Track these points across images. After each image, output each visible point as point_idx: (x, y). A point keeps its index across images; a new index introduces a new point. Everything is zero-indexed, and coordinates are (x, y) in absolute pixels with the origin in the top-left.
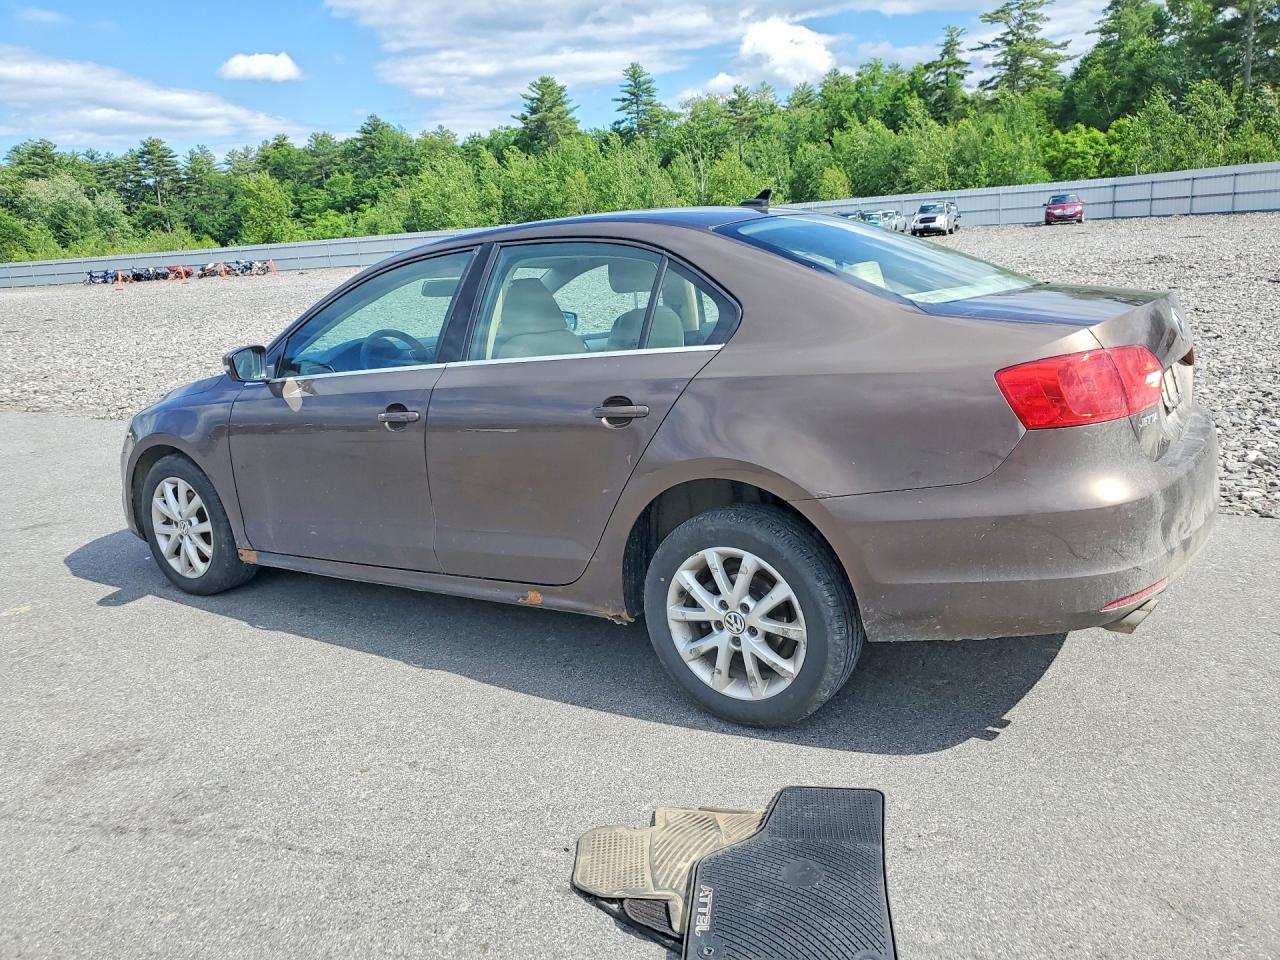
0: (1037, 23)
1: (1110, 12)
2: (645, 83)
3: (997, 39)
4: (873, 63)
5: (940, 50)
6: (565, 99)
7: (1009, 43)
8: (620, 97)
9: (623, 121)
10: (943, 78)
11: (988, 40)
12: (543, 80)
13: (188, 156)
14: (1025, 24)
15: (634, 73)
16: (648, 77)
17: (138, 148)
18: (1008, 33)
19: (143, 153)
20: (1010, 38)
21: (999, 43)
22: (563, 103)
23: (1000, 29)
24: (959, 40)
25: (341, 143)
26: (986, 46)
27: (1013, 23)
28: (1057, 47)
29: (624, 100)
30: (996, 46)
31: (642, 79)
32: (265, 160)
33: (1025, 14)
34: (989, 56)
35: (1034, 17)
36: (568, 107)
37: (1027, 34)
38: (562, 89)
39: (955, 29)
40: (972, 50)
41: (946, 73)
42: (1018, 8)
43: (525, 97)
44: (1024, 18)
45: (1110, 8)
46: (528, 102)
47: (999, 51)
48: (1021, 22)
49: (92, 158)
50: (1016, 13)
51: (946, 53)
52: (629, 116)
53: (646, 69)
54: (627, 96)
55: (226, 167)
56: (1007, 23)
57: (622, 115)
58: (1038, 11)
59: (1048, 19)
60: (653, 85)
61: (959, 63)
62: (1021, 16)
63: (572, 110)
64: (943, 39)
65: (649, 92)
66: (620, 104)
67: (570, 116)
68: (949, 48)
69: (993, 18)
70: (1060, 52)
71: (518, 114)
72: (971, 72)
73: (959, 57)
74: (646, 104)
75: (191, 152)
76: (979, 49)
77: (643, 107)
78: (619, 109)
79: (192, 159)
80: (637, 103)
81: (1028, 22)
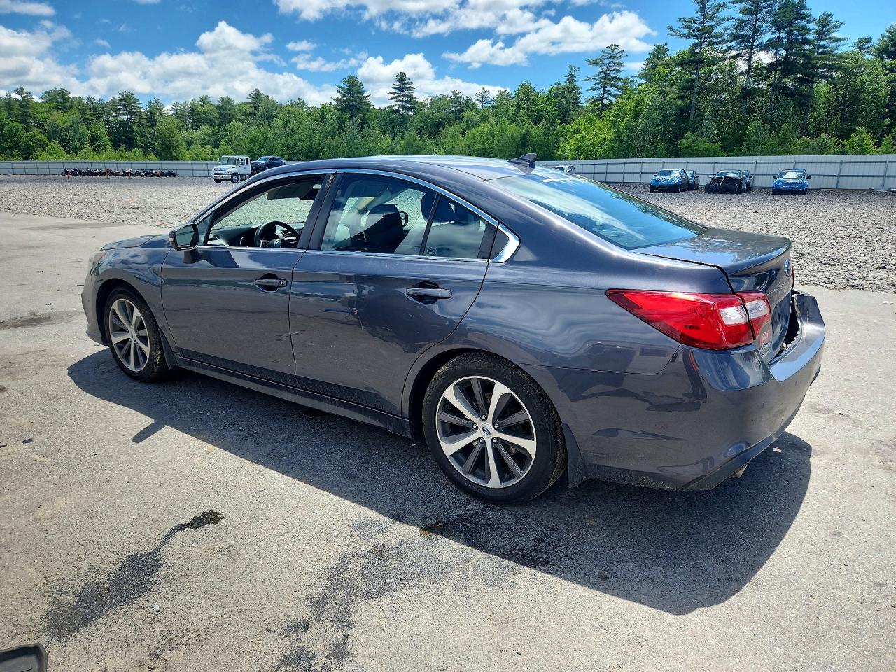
0: (618, 68)
2: (409, 83)
3: (595, 75)
5: (566, 79)
6: (363, 90)
7: (602, 77)
9: (393, 106)
11: (591, 75)
12: (350, 77)
13: (148, 104)
14: (611, 68)
15: (402, 78)
16: (410, 81)
17: (117, 96)
18: (600, 73)
19: (121, 101)
20: (603, 75)
21: (596, 78)
22: (362, 92)
23: (596, 70)
24: (575, 74)
25: (238, 105)
26: (590, 79)
27: (605, 67)
29: (394, 93)
30: (594, 79)
31: (406, 82)
32: (193, 110)
33: (612, 62)
34: (590, 84)
35: (620, 64)
36: (365, 94)
37: (612, 74)
38: (362, 84)
39: (573, 68)
40: (582, 80)
42: (608, 58)
43: (339, 87)
44: (612, 64)
46: (340, 90)
47: (595, 82)
48: (610, 66)
49: (90, 101)
50: (607, 61)
51: (569, 80)
52: (397, 103)
53: (408, 76)
54: (397, 91)
55: (172, 113)
56: (600, 66)
57: (394, 102)
59: (625, 66)
60: (412, 86)
61: (576, 88)
63: (365, 97)
64: (568, 74)
65: (410, 89)
66: (392, 96)
67: (366, 100)
68: (571, 76)
69: (595, 63)
71: (335, 96)
72: (582, 93)
73: (576, 84)
74: (408, 97)
75: (150, 102)
76: (586, 80)
77: (405, 99)
78: (391, 99)
79: (150, 107)
80: (403, 96)
81: (614, 66)
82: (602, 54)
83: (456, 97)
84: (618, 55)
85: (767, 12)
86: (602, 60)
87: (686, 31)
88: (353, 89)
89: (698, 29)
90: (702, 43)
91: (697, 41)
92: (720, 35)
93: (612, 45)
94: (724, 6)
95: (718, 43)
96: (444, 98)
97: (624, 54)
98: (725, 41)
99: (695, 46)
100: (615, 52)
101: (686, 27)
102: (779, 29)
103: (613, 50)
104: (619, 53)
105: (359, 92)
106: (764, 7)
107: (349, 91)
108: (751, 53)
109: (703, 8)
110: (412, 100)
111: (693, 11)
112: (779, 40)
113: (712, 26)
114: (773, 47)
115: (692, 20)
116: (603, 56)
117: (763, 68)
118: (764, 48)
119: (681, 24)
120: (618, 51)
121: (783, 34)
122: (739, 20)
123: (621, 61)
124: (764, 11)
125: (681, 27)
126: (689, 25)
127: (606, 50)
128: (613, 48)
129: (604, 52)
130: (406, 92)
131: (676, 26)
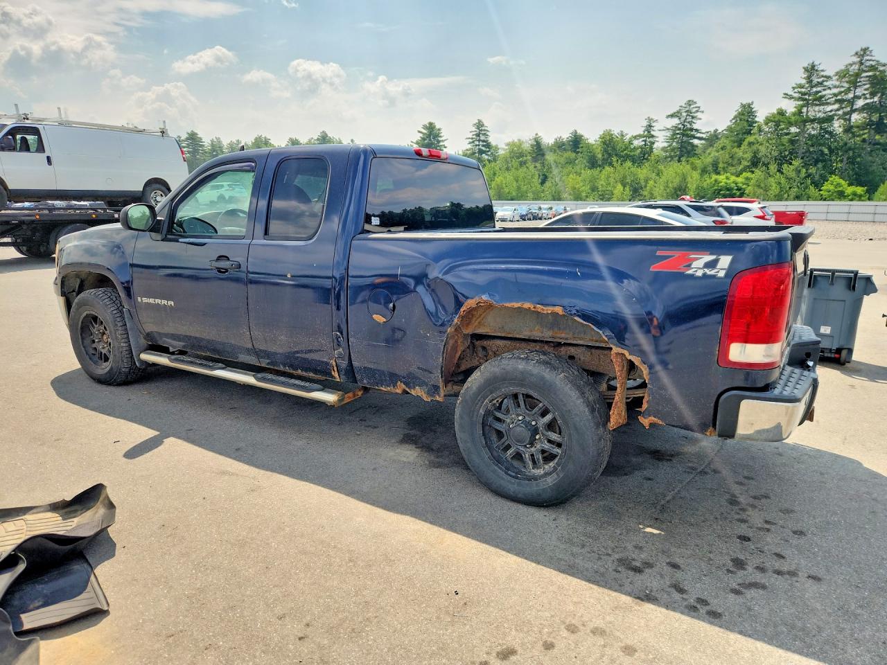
0: (693, 120)
1: (734, 121)
2: (485, 130)
3: (674, 126)
5: (644, 129)
6: (442, 135)
7: (679, 129)
8: (471, 137)
9: (470, 150)
10: (643, 143)
11: (669, 127)
12: (431, 124)
13: (210, 142)
14: (687, 121)
15: (480, 125)
16: (486, 128)
17: (184, 136)
18: (678, 124)
19: (187, 139)
20: (680, 126)
21: (675, 129)
22: (441, 137)
23: (675, 121)
24: (653, 124)
26: (668, 129)
27: (683, 119)
28: (703, 133)
29: (472, 139)
30: (672, 130)
31: (483, 128)
33: (689, 115)
35: (693, 117)
36: (440, 139)
37: (689, 126)
38: (439, 130)
39: (652, 119)
40: (660, 130)
41: (645, 141)
42: (686, 112)
43: (419, 132)
45: (733, 119)
46: (421, 135)
48: (686, 119)
50: (684, 114)
51: (646, 130)
52: (474, 147)
53: (486, 124)
54: (474, 137)
56: (680, 119)
57: (470, 146)
58: (695, 115)
59: (700, 119)
60: (488, 133)
61: (653, 136)
62: (687, 116)
63: (443, 141)
64: (645, 123)
65: (485, 135)
66: (471, 140)
67: (441, 144)
68: (650, 126)
69: (672, 116)
70: (704, 136)
71: (415, 141)
72: (658, 141)
73: (652, 133)
74: (483, 141)
75: (212, 141)
76: (664, 130)
77: (481, 143)
78: (470, 143)
79: (212, 145)
80: (479, 141)
81: (689, 119)
82: (679, 108)
83: (537, 142)
84: (697, 109)
85: (865, 81)
86: (678, 112)
87: (796, 95)
88: (432, 134)
89: (805, 94)
91: (804, 103)
93: (689, 101)
96: (521, 143)
97: (700, 109)
99: (803, 106)
100: (692, 106)
101: (799, 92)
103: (690, 105)
104: (696, 107)
105: (437, 135)
107: (429, 136)
109: (810, 77)
110: (488, 145)
112: (872, 105)
113: (818, 92)
114: (866, 109)
115: (801, 86)
116: (680, 110)
117: (858, 126)
118: (860, 110)
119: (796, 90)
120: (694, 106)
121: (875, 100)
122: (842, 87)
123: (698, 114)
124: (863, 79)
125: (795, 92)
126: (800, 90)
127: (684, 105)
128: (690, 103)
129: (681, 106)
130: (482, 138)
131: (790, 92)
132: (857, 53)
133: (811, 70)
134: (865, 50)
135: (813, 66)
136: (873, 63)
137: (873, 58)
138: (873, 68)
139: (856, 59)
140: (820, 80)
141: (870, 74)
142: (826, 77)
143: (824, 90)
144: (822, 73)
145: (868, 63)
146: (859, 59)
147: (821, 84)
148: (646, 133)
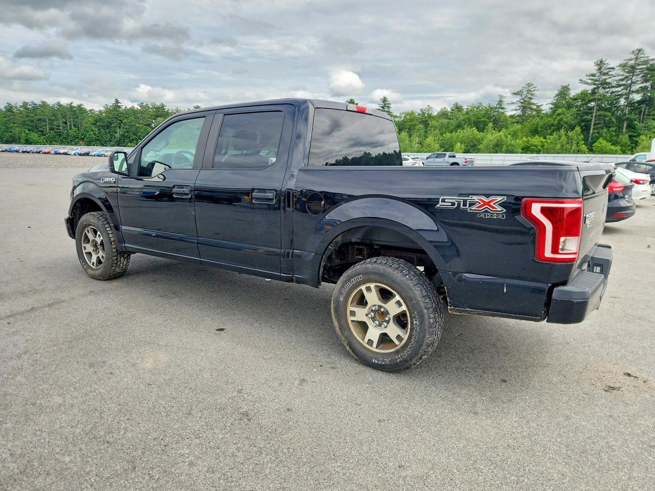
0: (532, 97)
1: (556, 98)
2: (390, 104)
3: (517, 101)
4: (472, 105)
5: (497, 103)
7: (522, 103)
10: (496, 113)
11: (514, 101)
12: (352, 99)
15: (385, 100)
18: (520, 100)
20: (522, 101)
21: (518, 103)
23: (518, 98)
24: (503, 100)
26: (513, 103)
27: (523, 96)
28: (538, 106)
30: (516, 103)
31: (387, 102)
33: (529, 93)
34: (514, 107)
35: (532, 94)
37: (528, 100)
39: (503, 96)
40: (508, 104)
41: (498, 111)
42: (526, 91)
44: (528, 95)
47: (517, 105)
48: (527, 96)
50: (525, 93)
51: (499, 104)
53: (388, 99)
54: (381, 108)
56: (521, 96)
59: (536, 96)
60: (390, 106)
61: (503, 108)
64: (498, 99)
65: (388, 107)
68: (501, 101)
69: (517, 94)
72: (507, 111)
73: (503, 106)
74: (387, 111)
76: (510, 104)
81: (529, 96)
82: (522, 88)
83: (422, 112)
84: (534, 89)
85: (639, 72)
86: (521, 91)
87: (590, 81)
89: (597, 81)
90: (598, 88)
91: (596, 86)
92: (609, 83)
93: (529, 84)
94: (613, 68)
95: (608, 88)
96: (412, 113)
97: (537, 89)
98: (613, 87)
99: (594, 89)
102: (646, 81)
103: (529, 86)
106: (638, 69)
108: (628, 94)
109: (600, 69)
111: (594, 69)
112: (645, 88)
113: (606, 79)
114: (642, 90)
115: (593, 75)
117: (636, 103)
118: (637, 92)
119: (588, 78)
120: (532, 87)
121: (648, 84)
122: (623, 75)
123: (535, 92)
124: (638, 70)
125: (587, 79)
126: (592, 78)
127: (525, 86)
128: (529, 85)
129: (523, 87)
130: (386, 109)
131: (584, 79)
132: (633, 52)
133: (600, 64)
134: (640, 51)
135: (601, 62)
136: (646, 59)
137: (645, 56)
138: (645, 62)
139: (633, 56)
140: (606, 71)
141: (645, 66)
142: (610, 68)
143: (610, 78)
144: (609, 66)
145: (642, 59)
146: (635, 57)
147: (607, 74)
148: (498, 106)
